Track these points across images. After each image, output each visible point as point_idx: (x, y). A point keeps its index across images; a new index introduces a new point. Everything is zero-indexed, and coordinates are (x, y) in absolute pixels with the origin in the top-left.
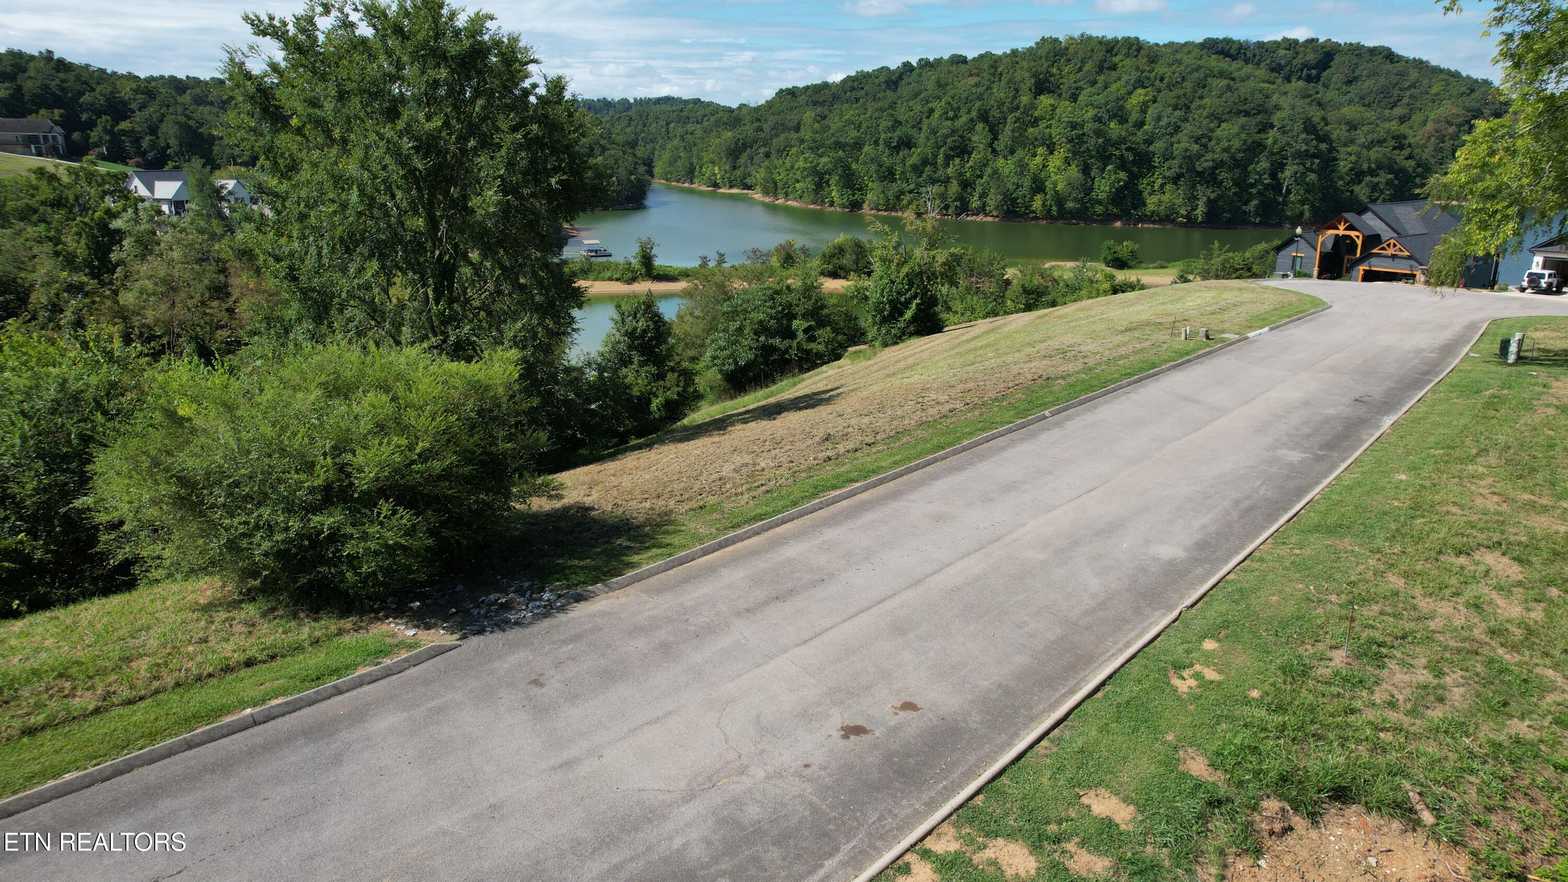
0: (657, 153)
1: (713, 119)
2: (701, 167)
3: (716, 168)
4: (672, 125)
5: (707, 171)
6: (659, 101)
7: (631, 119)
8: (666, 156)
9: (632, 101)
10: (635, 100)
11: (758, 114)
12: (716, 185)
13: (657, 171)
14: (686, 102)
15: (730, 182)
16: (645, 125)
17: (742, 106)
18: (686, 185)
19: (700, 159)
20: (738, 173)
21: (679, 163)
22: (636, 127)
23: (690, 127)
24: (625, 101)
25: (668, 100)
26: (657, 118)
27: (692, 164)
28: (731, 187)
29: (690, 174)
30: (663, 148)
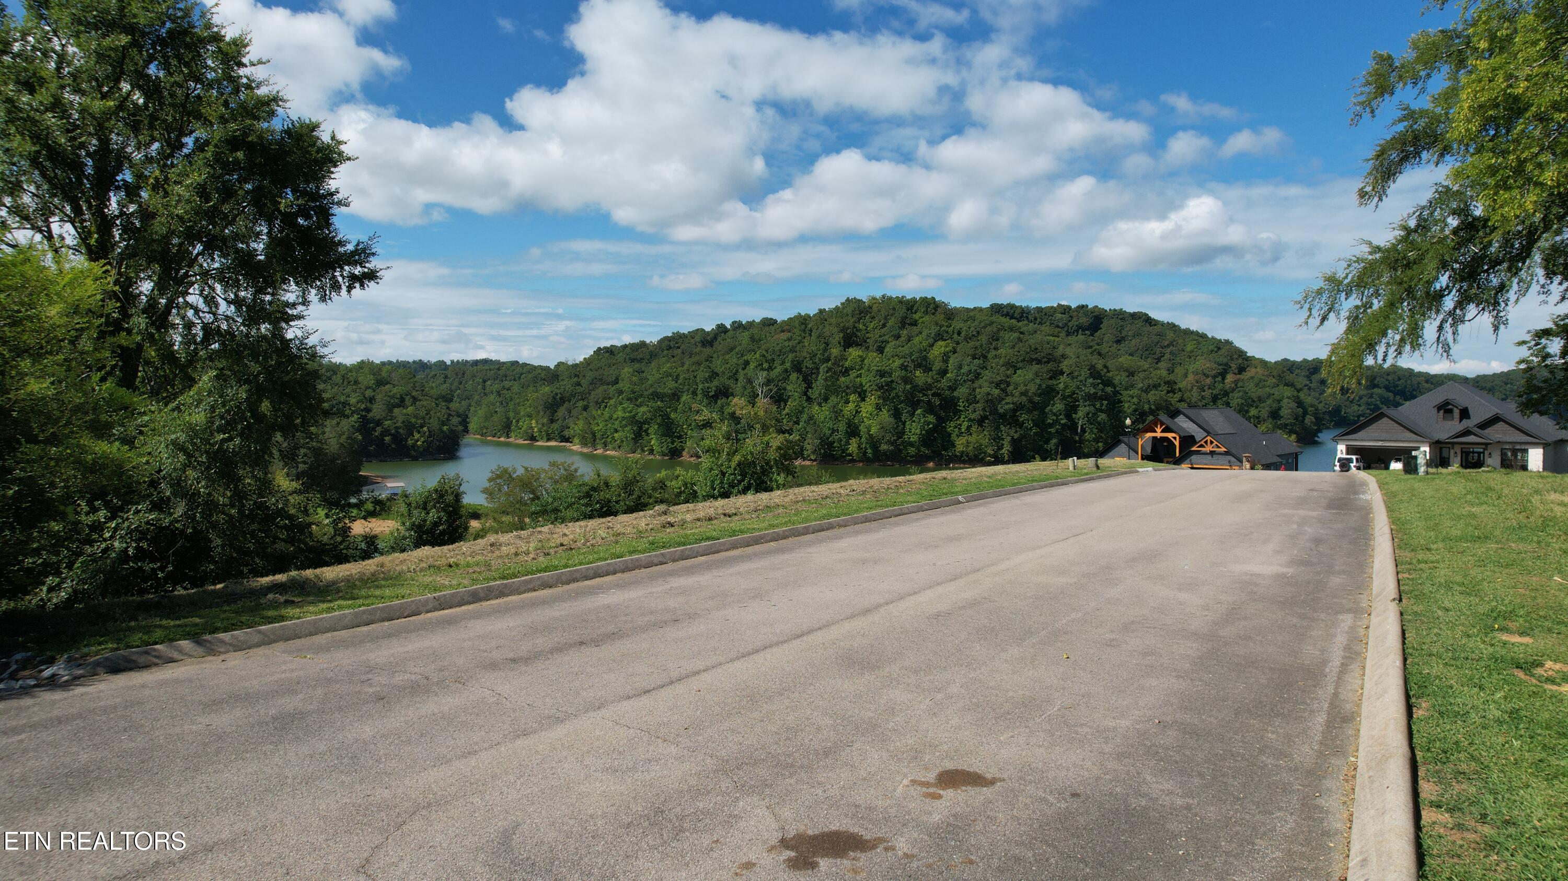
0: (472, 409)
1: (530, 376)
2: (518, 421)
3: (534, 422)
4: (489, 383)
5: (524, 424)
6: (476, 363)
7: (446, 377)
8: (481, 412)
9: (449, 363)
10: (452, 362)
11: (575, 371)
12: (533, 439)
13: (472, 426)
14: (504, 363)
15: (548, 435)
16: (461, 383)
17: (559, 364)
18: (502, 439)
19: (517, 413)
20: (555, 426)
21: (495, 418)
22: (451, 384)
23: (507, 384)
24: (442, 363)
25: (486, 361)
26: (474, 376)
27: (508, 418)
28: (548, 440)
29: (507, 429)
30: (479, 403)
